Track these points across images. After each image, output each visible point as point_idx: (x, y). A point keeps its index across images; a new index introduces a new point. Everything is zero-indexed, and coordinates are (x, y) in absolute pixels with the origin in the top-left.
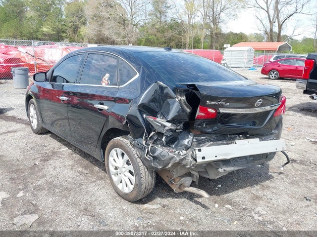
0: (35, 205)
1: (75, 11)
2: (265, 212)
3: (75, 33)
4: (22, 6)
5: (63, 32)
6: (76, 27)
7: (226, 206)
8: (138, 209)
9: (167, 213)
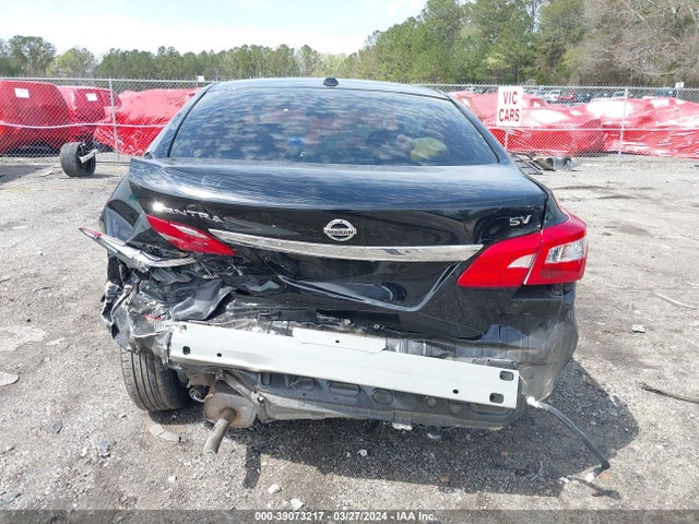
1: (562, 14)
3: (552, 65)
4: (457, 17)
5: (527, 64)
6: (558, 51)
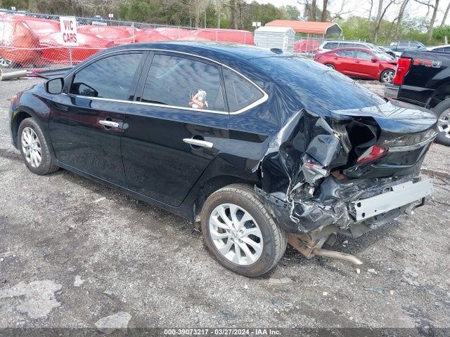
0: (113, 297)
2: (417, 275)
7: (369, 270)
8: (264, 287)
9: (304, 289)
